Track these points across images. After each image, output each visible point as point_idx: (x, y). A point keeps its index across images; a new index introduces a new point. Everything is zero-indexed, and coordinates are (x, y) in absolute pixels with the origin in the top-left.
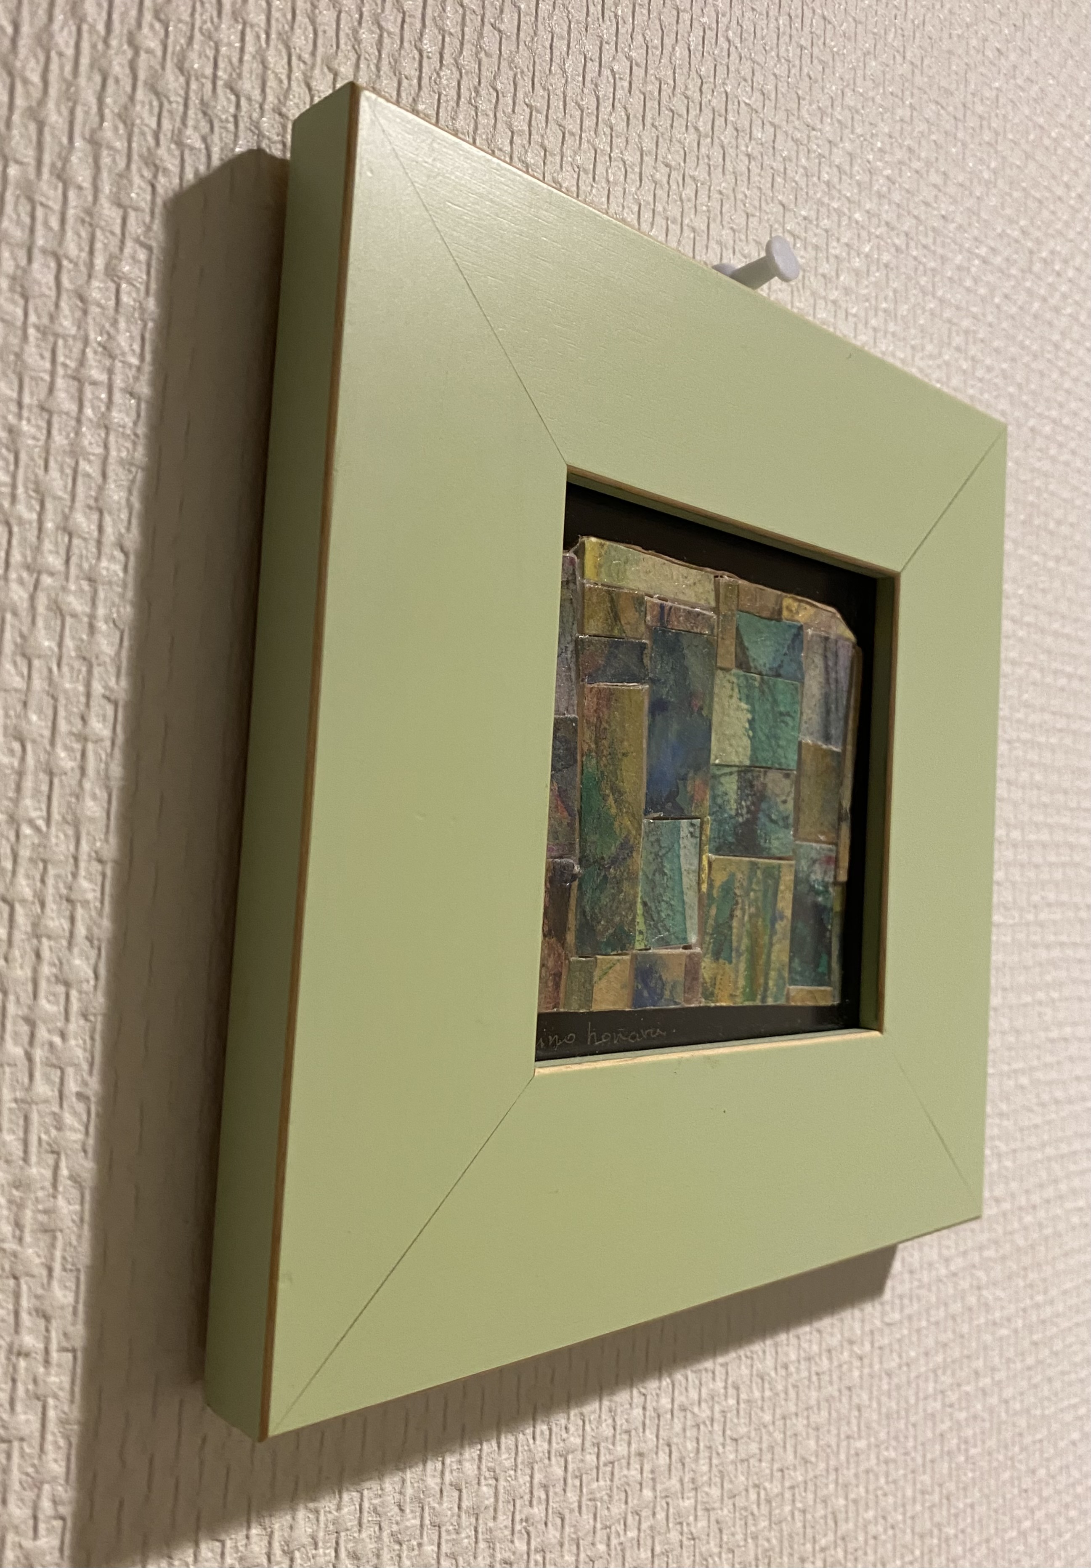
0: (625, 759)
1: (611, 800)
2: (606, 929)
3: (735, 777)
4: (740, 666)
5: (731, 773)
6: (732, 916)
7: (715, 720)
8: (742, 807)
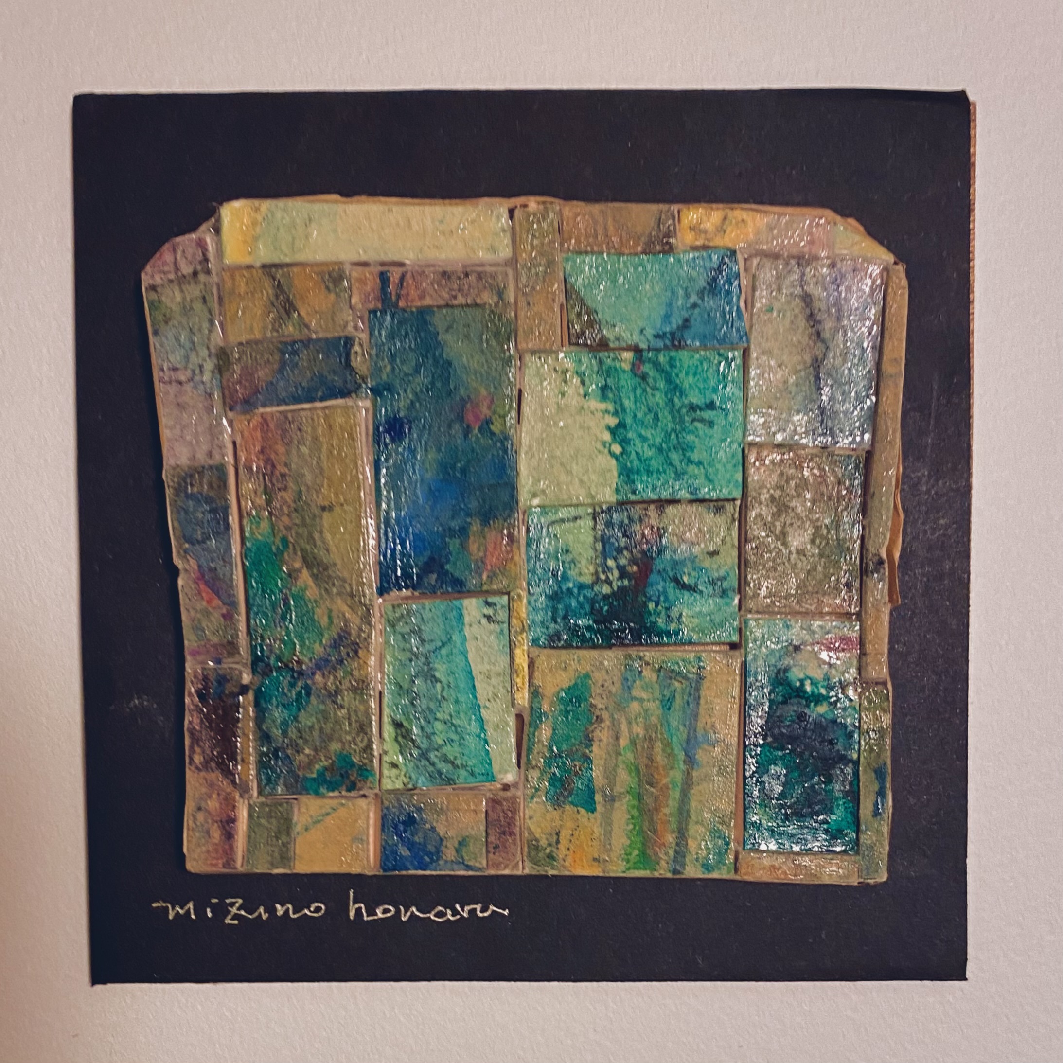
1: (305, 576)
2: (314, 760)
3: (585, 523)
4: (575, 340)
5: (578, 517)
6: (589, 741)
8: (606, 569)
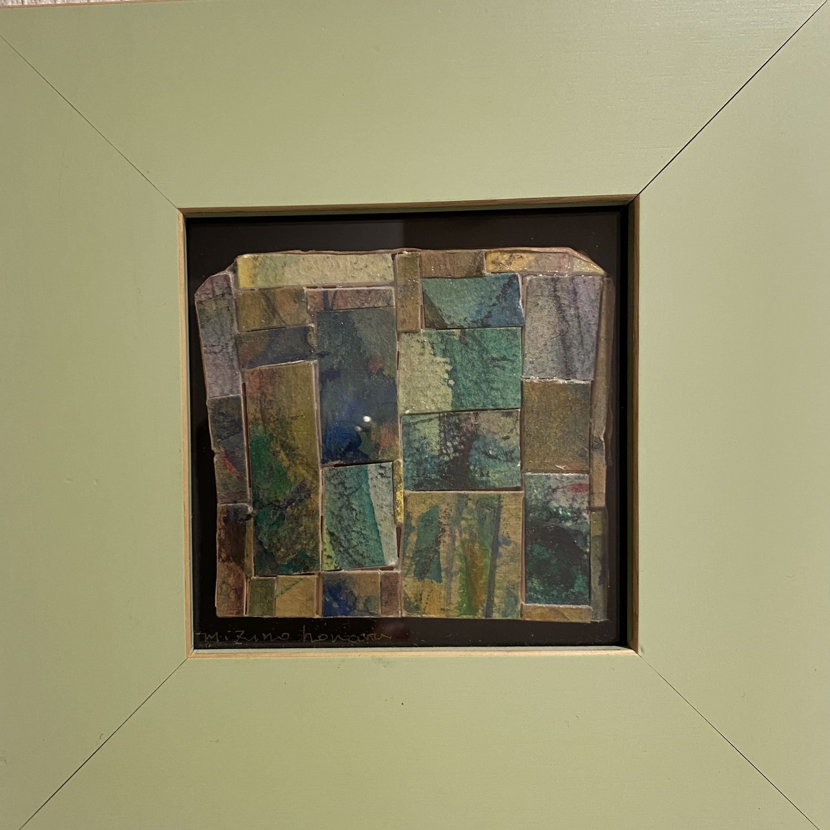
0: (295, 423)
1: (282, 455)
2: (286, 555)
3: (435, 424)
4: (430, 325)
5: (431, 420)
6: (438, 542)
7: (400, 376)
8: (447, 448)
